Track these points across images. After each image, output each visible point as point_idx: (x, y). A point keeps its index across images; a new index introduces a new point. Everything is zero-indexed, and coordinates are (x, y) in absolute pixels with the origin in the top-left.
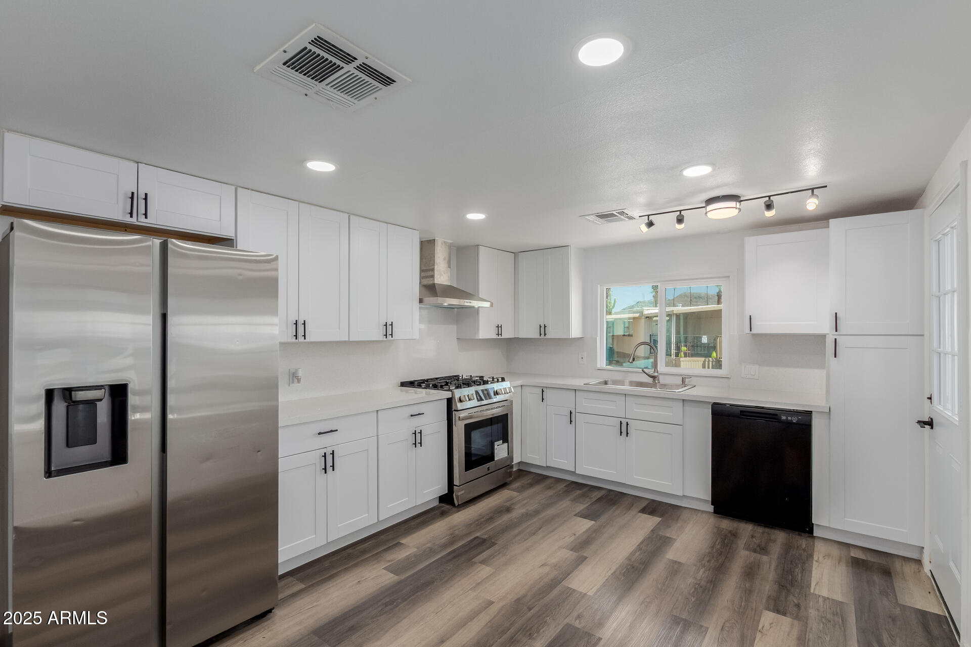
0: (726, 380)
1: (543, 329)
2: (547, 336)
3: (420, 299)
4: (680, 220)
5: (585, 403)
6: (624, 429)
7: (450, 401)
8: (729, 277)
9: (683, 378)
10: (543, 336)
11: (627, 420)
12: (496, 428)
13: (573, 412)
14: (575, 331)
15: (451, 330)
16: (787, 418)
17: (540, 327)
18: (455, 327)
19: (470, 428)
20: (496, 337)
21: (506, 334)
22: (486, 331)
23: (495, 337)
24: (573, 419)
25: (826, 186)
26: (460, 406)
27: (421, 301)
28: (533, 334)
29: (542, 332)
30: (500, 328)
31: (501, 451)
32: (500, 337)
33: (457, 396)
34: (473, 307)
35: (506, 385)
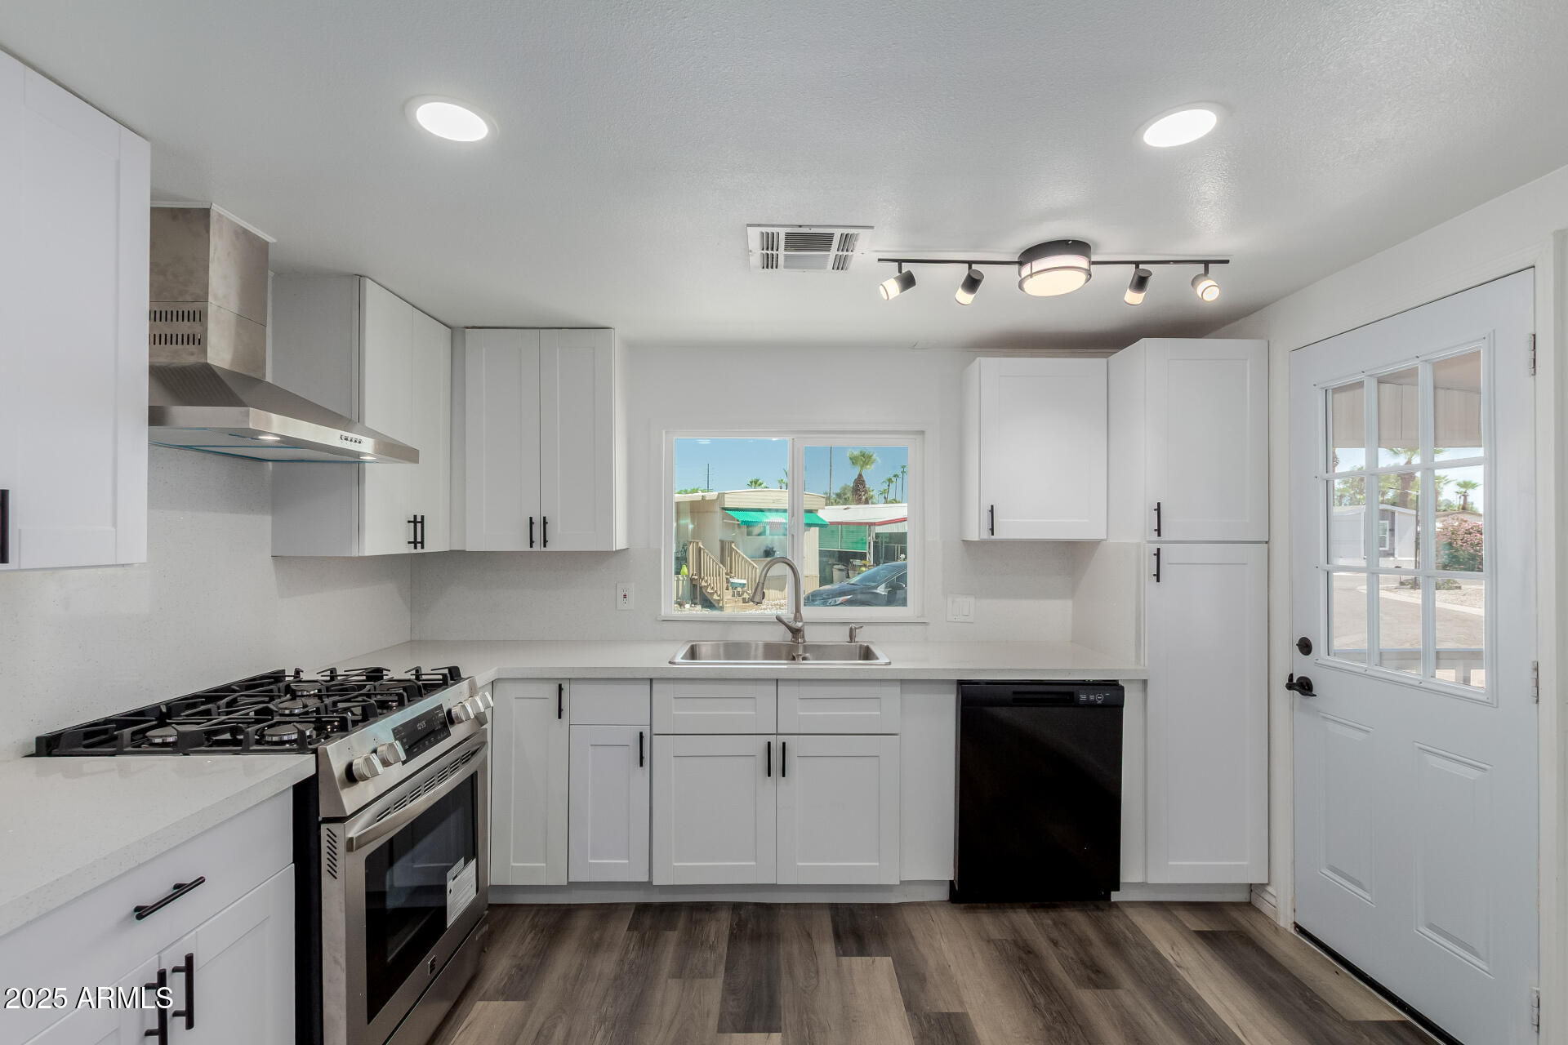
0: (920, 628)
1: (538, 529)
2: (550, 548)
3: (151, 409)
4: (972, 284)
5: (674, 710)
6: (776, 761)
7: (307, 789)
8: (922, 433)
9: (851, 629)
10: (537, 547)
11: (782, 739)
13: (647, 734)
14: (621, 534)
16: (1088, 697)
17: (531, 523)
18: (265, 521)
20: (410, 549)
21: (435, 542)
23: (406, 551)
24: (647, 752)
25: (1227, 262)
26: (347, 798)
28: (515, 541)
29: (537, 536)
30: (419, 525)
31: (461, 891)
32: (419, 550)
33: (338, 768)
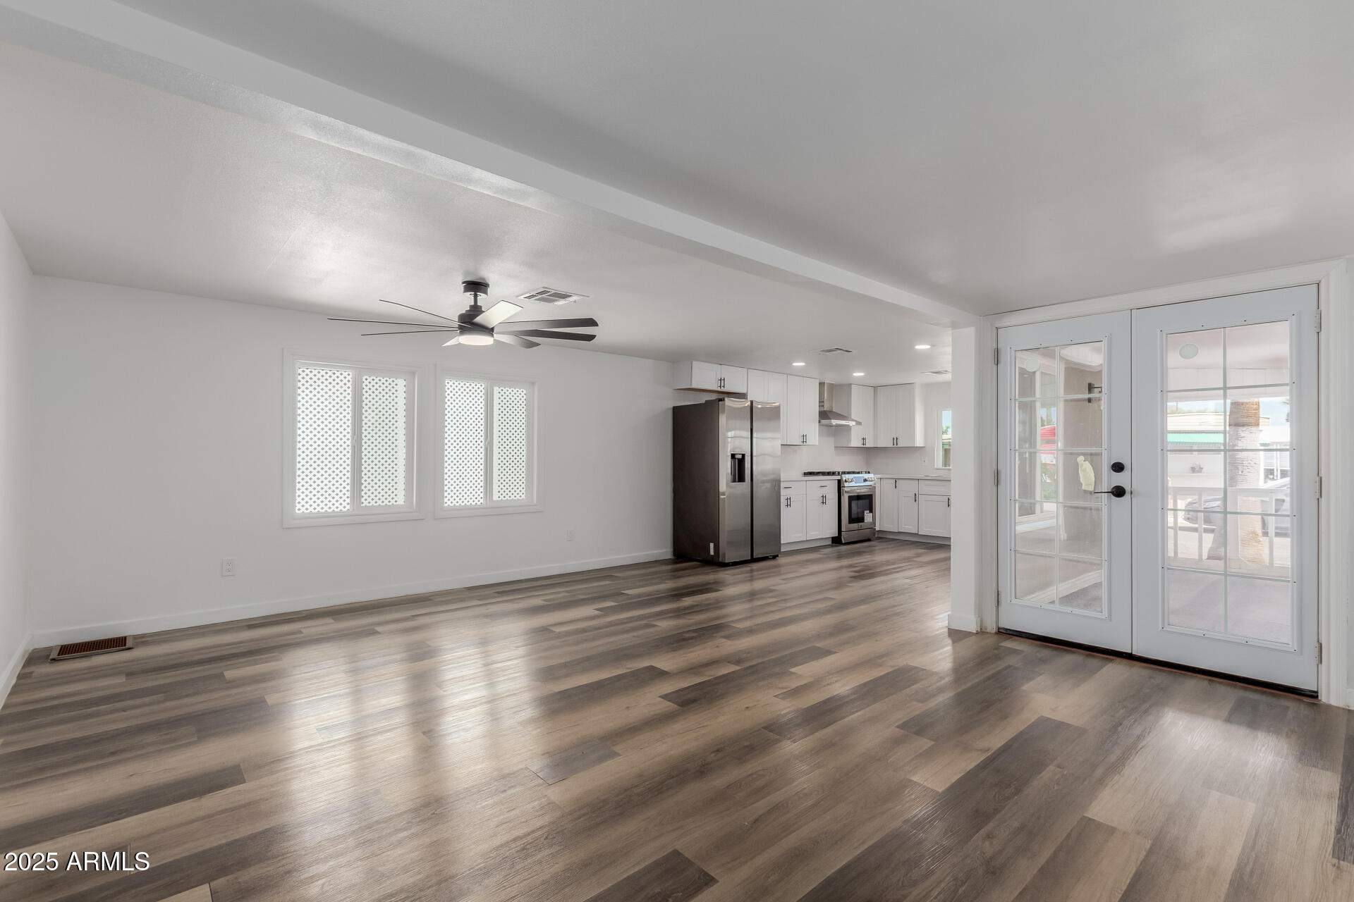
1: (896, 440)
2: (898, 446)
5: (925, 488)
7: (839, 482)
10: (895, 446)
12: (866, 502)
13: (917, 493)
14: (919, 442)
15: (830, 442)
17: (894, 439)
18: (833, 438)
19: (851, 499)
20: (861, 446)
21: (868, 444)
22: (855, 442)
24: (917, 499)
26: (846, 484)
27: (819, 422)
28: (888, 444)
29: (895, 443)
30: (865, 440)
31: (868, 517)
32: (864, 446)
33: (844, 479)
34: (848, 426)
35: (871, 476)
